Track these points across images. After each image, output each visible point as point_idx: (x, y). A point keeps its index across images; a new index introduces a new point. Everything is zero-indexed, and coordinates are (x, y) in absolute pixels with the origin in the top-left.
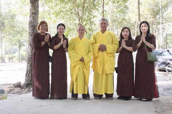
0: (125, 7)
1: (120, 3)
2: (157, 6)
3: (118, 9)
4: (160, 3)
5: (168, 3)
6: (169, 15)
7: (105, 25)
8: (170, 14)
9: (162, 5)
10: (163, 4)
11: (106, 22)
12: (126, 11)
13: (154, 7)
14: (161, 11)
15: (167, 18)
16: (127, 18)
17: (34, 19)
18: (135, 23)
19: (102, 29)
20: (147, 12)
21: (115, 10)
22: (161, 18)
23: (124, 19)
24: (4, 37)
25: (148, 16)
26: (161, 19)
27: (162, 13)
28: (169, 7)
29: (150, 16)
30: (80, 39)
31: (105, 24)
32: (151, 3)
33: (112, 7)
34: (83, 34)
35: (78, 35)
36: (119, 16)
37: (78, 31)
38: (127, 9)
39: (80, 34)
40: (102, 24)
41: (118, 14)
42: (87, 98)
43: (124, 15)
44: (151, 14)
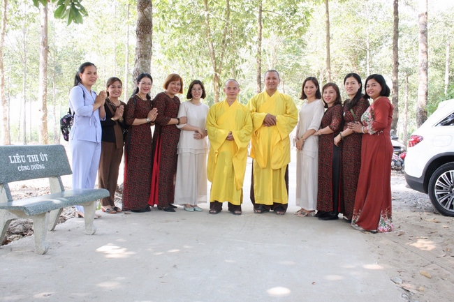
0: (300, 42)
1: (291, 35)
2: (361, 42)
3: (288, 46)
4: (367, 38)
5: (382, 38)
6: (383, 60)
7: (276, 81)
8: (385, 59)
9: (370, 41)
10: (373, 40)
11: (276, 76)
12: (302, 49)
13: (354, 44)
14: (368, 52)
15: (378, 65)
16: (303, 63)
17: (142, 66)
18: (319, 74)
19: (270, 88)
20: (343, 54)
21: (281, 48)
22: (368, 65)
23: (297, 65)
24: (59, 94)
25: (344, 61)
26: (368, 68)
27: (371, 56)
28: (384, 45)
29: (348, 61)
30: (227, 105)
31: (274, 78)
32: (351, 36)
33: (275, 43)
34: (234, 96)
35: (226, 97)
36: (287, 60)
37: (226, 90)
38: (303, 47)
39: (230, 97)
40: (269, 78)
41: (286, 56)
42: (236, 212)
43: (298, 57)
44: (350, 59)
